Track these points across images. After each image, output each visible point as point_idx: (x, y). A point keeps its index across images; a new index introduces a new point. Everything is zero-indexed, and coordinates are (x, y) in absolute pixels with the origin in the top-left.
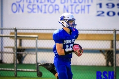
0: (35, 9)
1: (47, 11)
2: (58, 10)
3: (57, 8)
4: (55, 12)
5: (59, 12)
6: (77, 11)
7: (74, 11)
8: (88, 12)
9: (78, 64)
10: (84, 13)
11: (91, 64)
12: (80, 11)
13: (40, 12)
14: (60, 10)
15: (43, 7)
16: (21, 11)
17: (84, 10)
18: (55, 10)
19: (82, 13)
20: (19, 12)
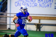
0: (26, 5)
1: (31, 6)
2: (36, 5)
3: (36, 4)
4: (35, 6)
5: (37, 7)
6: (45, 6)
7: (44, 6)
8: (51, 7)
9: (45, 31)
10: (49, 7)
11: (52, 31)
12: (47, 6)
13: (28, 6)
14: (37, 6)
15: (30, 4)
16: (19, 5)
17: (49, 6)
18: (35, 5)
19: (48, 7)
20: (18, 6)
